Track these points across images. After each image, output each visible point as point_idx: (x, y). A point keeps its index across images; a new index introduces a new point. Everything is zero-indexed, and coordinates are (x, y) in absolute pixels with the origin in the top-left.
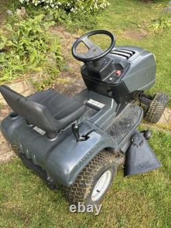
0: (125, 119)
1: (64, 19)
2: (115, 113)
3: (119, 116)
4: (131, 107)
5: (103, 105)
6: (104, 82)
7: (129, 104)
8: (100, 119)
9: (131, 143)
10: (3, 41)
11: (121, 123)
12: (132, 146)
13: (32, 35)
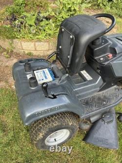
0: (105, 97)
1: (105, 6)
2: (98, 89)
3: (100, 93)
4: (116, 89)
5: (91, 79)
6: (95, 60)
7: (115, 86)
8: (82, 88)
9: (101, 118)
10: (49, 12)
11: (99, 99)
12: (100, 121)
13: (71, 11)
